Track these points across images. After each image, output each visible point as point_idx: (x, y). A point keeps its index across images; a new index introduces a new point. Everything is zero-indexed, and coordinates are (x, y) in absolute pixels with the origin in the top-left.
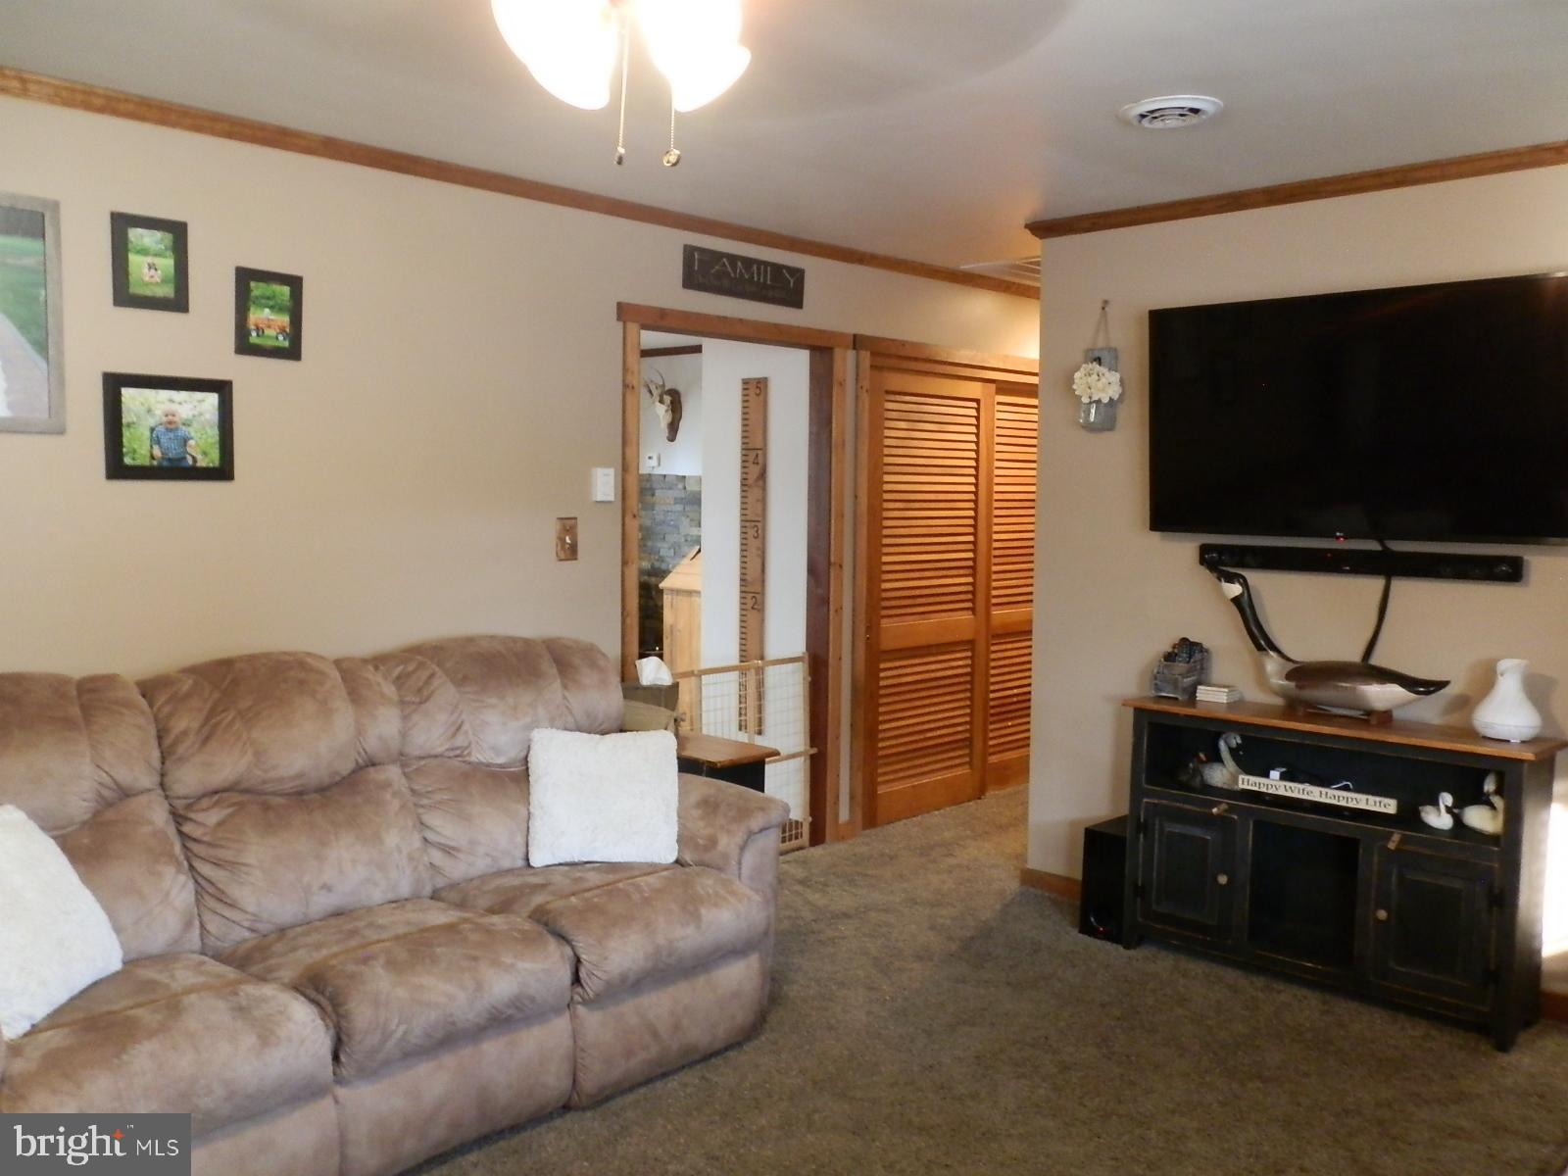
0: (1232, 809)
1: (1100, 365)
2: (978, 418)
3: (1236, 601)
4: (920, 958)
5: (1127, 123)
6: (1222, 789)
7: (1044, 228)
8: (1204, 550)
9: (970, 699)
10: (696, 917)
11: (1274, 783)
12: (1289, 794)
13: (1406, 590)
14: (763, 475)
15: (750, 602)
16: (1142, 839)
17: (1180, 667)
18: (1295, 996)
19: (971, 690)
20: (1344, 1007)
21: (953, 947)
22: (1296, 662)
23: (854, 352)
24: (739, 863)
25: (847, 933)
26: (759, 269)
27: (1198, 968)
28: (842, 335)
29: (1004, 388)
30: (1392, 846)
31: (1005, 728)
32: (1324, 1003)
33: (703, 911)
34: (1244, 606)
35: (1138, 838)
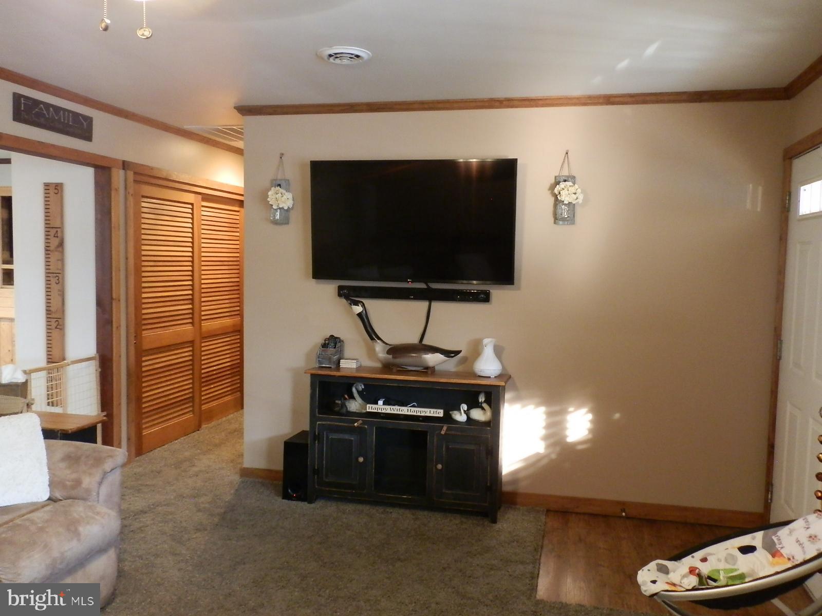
0: (364, 423)
1: (280, 187)
2: (192, 214)
3: (360, 315)
4: (198, 530)
5: (321, 58)
6: (355, 412)
7: (246, 110)
8: (340, 288)
9: (192, 374)
10: (77, 534)
11: (380, 407)
12: (392, 412)
13: (439, 307)
14: (61, 244)
15: (54, 324)
16: (317, 445)
17: (331, 350)
18: (399, 513)
19: (193, 369)
20: (423, 515)
21: (216, 520)
22: (390, 345)
23: (124, 171)
24: (98, 493)
25: (148, 523)
26: (64, 114)
27: (349, 507)
28: (115, 160)
29: (206, 198)
30: (443, 432)
31: (211, 388)
32: (413, 514)
33: (81, 529)
34: (363, 318)
35: (315, 443)
